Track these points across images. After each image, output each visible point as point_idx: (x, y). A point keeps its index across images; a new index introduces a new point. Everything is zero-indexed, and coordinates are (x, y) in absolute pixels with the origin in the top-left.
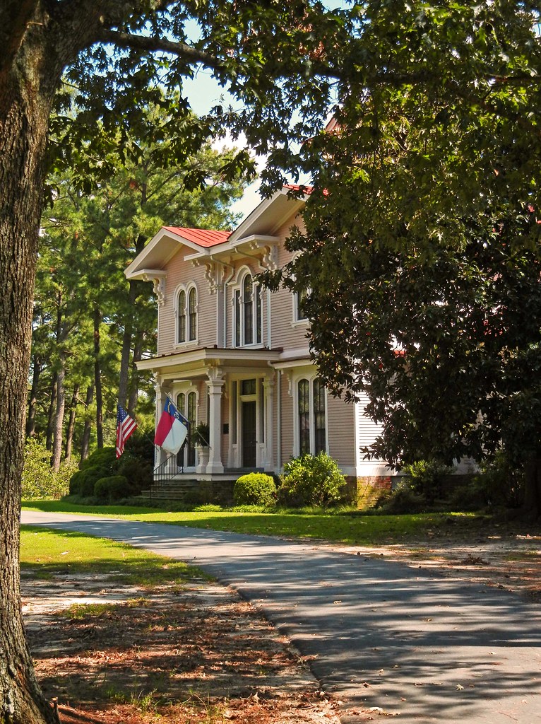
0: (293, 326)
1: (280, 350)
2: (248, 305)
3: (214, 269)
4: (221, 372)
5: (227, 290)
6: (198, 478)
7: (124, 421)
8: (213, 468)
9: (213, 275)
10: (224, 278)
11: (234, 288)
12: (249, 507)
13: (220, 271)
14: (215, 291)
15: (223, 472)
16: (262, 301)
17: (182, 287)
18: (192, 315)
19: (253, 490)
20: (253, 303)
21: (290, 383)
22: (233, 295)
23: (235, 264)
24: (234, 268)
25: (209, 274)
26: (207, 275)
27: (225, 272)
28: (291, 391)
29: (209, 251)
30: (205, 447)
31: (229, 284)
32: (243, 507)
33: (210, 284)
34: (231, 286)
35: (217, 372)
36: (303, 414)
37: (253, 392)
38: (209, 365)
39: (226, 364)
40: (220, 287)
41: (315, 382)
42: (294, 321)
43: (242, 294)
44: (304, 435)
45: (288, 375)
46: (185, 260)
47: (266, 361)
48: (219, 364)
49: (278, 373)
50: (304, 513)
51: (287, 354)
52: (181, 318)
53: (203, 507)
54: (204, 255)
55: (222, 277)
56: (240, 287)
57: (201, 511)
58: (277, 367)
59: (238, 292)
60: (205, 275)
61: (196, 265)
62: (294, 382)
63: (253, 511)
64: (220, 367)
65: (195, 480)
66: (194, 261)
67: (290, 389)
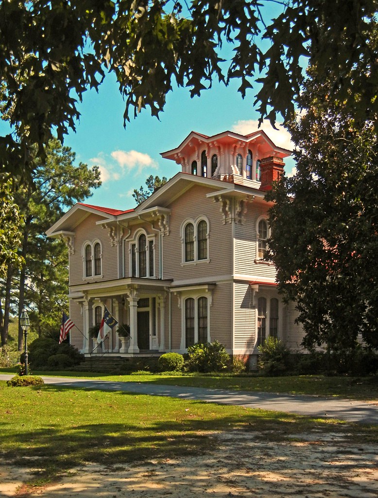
0: (182, 266)
1: (172, 280)
2: (142, 253)
3: (116, 231)
4: (137, 293)
5: (124, 244)
6: (122, 356)
7: (66, 322)
8: (134, 350)
9: (115, 234)
10: (123, 237)
11: (130, 243)
12: (172, 372)
13: (119, 231)
14: (116, 245)
15: (139, 352)
16: (154, 251)
17: (88, 243)
18: (97, 260)
19: (173, 363)
20: (147, 252)
21: (179, 300)
22: (130, 247)
23: (132, 228)
24: (131, 230)
25: (113, 234)
26: (111, 235)
27: (123, 232)
28: (180, 305)
29: (116, 218)
30: (127, 338)
31: (127, 240)
32: (167, 372)
33: (112, 240)
34: (128, 241)
35: (135, 293)
36: (190, 319)
37: (148, 306)
38: (130, 288)
39: (140, 288)
40: (120, 242)
41: (199, 300)
42: (183, 263)
43: (137, 246)
44: (189, 331)
45: (178, 295)
46: (97, 224)
47: (163, 287)
48: (137, 287)
49: (170, 294)
50: (211, 376)
51: (175, 283)
52: (88, 262)
53: (139, 372)
54: (113, 220)
55: (121, 236)
56: (136, 242)
57: (138, 375)
58: (172, 290)
59: (134, 246)
60: (109, 235)
61: (105, 227)
62: (182, 300)
63: (177, 375)
64: (137, 290)
65: (120, 357)
66: (103, 225)
67: (179, 303)
